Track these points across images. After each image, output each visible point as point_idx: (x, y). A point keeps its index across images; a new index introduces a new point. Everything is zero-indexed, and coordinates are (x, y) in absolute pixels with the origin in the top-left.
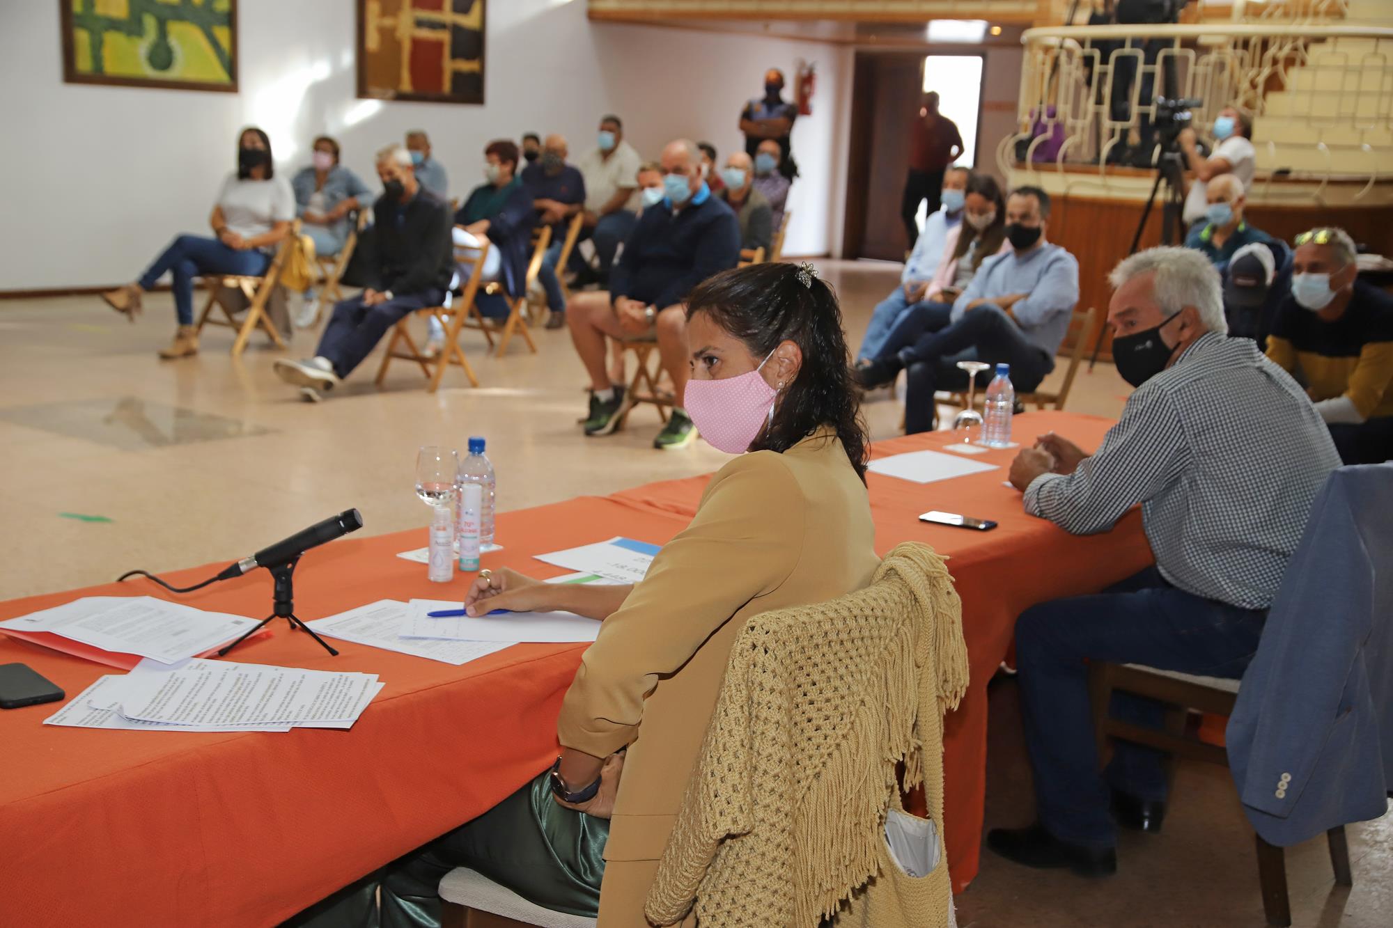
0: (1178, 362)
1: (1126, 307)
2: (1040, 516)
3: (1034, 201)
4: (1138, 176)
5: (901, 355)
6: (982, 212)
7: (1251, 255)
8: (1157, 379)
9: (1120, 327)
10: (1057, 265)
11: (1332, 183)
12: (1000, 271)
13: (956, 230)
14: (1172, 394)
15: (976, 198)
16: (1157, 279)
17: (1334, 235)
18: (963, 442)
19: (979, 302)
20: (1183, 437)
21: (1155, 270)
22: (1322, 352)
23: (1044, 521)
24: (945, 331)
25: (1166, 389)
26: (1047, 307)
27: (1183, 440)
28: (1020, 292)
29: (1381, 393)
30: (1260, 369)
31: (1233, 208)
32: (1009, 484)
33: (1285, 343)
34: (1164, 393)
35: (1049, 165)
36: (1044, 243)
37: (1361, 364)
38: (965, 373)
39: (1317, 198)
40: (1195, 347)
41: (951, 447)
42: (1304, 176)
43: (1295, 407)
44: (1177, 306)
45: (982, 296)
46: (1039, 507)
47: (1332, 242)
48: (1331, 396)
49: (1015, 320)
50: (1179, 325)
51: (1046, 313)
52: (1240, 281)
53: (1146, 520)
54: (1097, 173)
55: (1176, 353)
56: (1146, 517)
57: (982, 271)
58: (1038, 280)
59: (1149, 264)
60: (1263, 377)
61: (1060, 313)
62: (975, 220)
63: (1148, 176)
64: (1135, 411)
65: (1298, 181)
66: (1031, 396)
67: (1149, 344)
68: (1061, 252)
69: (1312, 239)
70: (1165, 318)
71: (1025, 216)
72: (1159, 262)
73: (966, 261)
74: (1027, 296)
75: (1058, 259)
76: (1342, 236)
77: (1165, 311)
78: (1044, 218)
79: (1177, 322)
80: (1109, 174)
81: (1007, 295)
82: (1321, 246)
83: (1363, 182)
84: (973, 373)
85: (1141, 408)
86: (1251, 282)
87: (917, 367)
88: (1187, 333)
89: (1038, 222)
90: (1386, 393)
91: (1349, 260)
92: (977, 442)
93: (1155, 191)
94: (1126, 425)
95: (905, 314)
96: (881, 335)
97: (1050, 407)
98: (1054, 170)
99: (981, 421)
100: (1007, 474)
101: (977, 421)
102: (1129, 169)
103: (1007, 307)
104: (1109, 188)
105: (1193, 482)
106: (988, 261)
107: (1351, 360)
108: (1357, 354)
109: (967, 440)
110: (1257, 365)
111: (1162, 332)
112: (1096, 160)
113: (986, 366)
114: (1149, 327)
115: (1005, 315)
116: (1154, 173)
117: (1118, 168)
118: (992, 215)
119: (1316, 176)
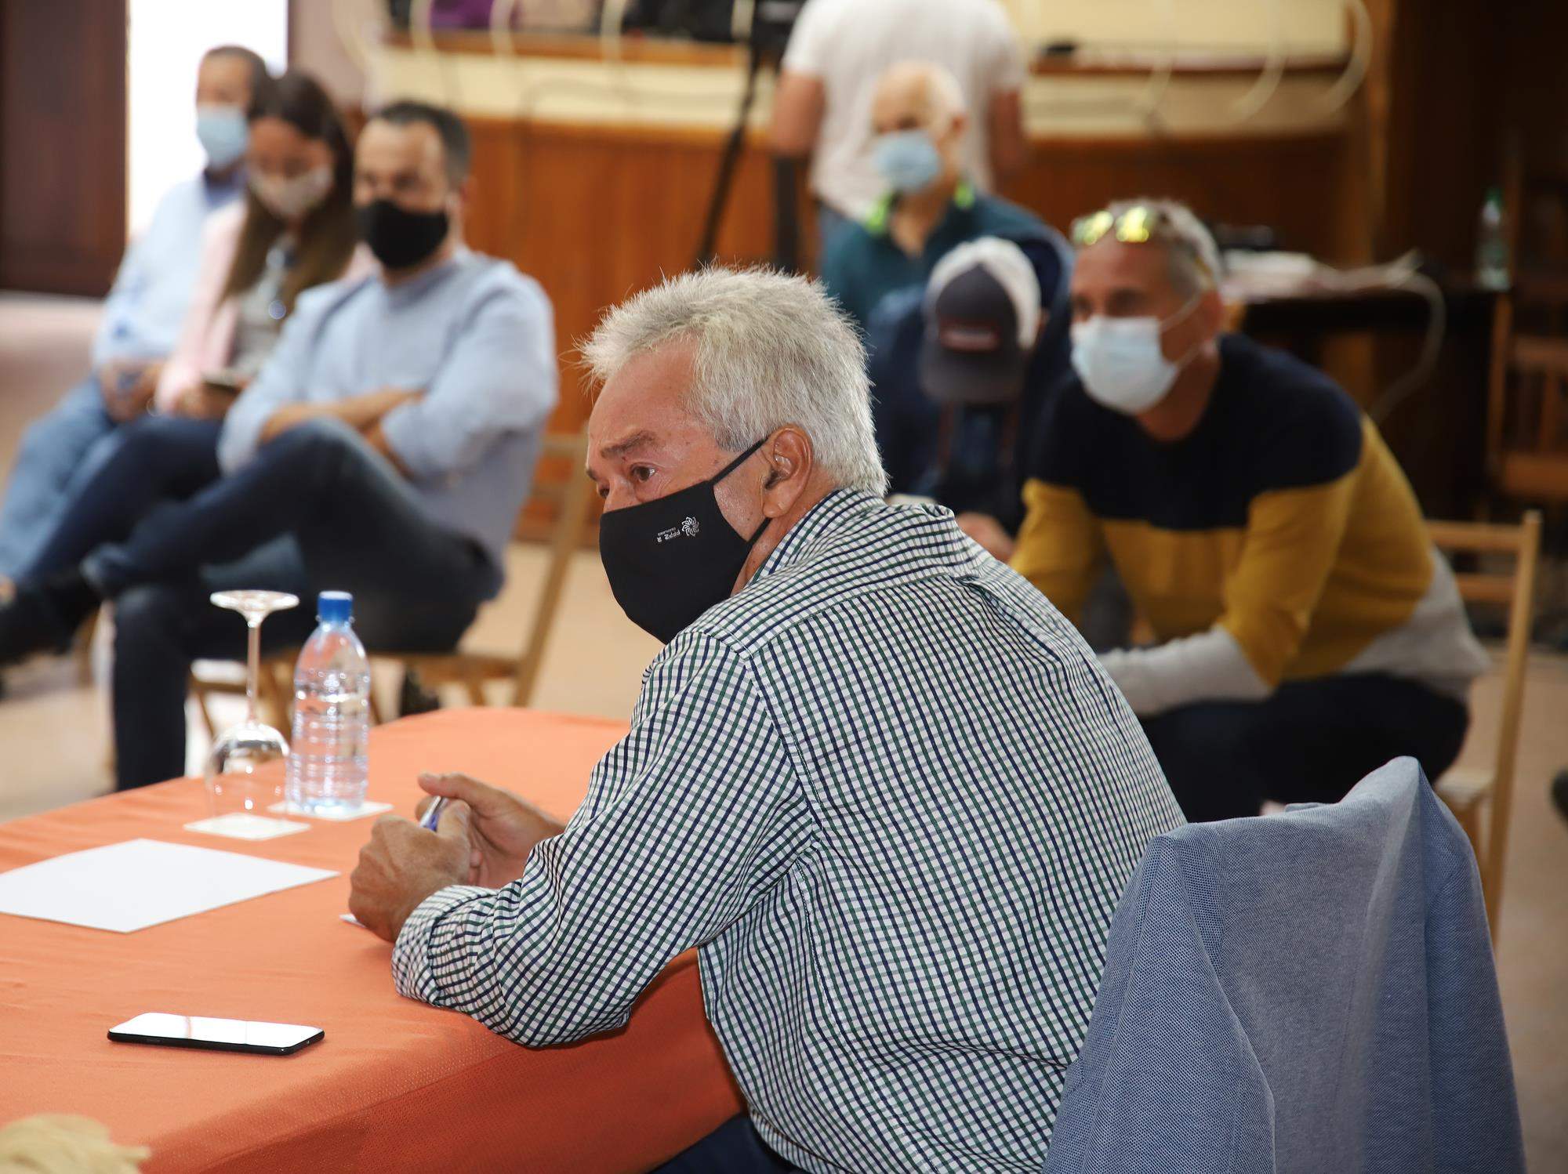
0: (765, 573)
1: (630, 429)
2: (436, 1004)
3: (430, 143)
4: (702, 63)
5: (91, 568)
6: (292, 168)
7: (980, 273)
8: (712, 618)
9: (617, 482)
10: (497, 309)
11: (1184, 75)
12: (347, 326)
13: (230, 217)
14: (751, 658)
15: (274, 132)
16: (702, 357)
17: (1163, 219)
18: (241, 808)
19: (297, 415)
20: (786, 769)
21: (696, 331)
22: (1159, 521)
23: (449, 1014)
24: (208, 498)
25: (737, 647)
26: (475, 423)
27: (788, 777)
28: (404, 382)
29: (1303, 619)
30: (969, 584)
31: (941, 145)
32: (351, 918)
33: (1070, 497)
34: (732, 656)
35: (475, 37)
36: (458, 252)
37: (1253, 546)
38: (236, 619)
39: (1151, 116)
40: (807, 535)
41: (206, 826)
42: (1111, 57)
43: (1059, 676)
44: (754, 423)
45: (301, 395)
46: (432, 977)
47: (1160, 240)
48: (1185, 631)
49: (392, 457)
50: (765, 475)
51: (475, 438)
52: (959, 338)
53: (712, 995)
54: (592, 56)
55: (761, 547)
56: (710, 985)
57: (298, 327)
58: (448, 348)
59: (681, 317)
60: (975, 602)
61: (508, 437)
62: (278, 191)
63: (726, 63)
64: (662, 706)
65: (1099, 72)
66: (446, 663)
67: (689, 525)
68: (504, 274)
69: (1113, 229)
70: (733, 456)
71: (405, 179)
72: (706, 313)
73: (261, 302)
74: (421, 393)
75: (497, 294)
76: (1184, 221)
77: (726, 439)
78: (455, 186)
79: (758, 468)
80: (631, 58)
81: (368, 393)
82: (1133, 247)
83: (1248, 73)
84: (255, 621)
85: (678, 698)
86: (981, 340)
87: (136, 600)
88: (783, 495)
89: (440, 197)
90: (1316, 618)
91: (1203, 282)
92: (279, 808)
93: (748, 102)
94: (643, 745)
95: (103, 450)
96: (39, 510)
97: (499, 691)
98: (486, 50)
99: (285, 749)
100: (346, 891)
101: (273, 747)
102: (680, 46)
103: (369, 424)
104: (629, 96)
105: (819, 884)
106: (313, 302)
107: (1228, 538)
108: (1239, 520)
109: (249, 804)
110: (960, 571)
111: (720, 492)
112: (595, 27)
113: (289, 601)
114: (689, 482)
115: (363, 446)
116: (740, 56)
117: (653, 45)
118: (320, 177)
119: (1142, 56)
